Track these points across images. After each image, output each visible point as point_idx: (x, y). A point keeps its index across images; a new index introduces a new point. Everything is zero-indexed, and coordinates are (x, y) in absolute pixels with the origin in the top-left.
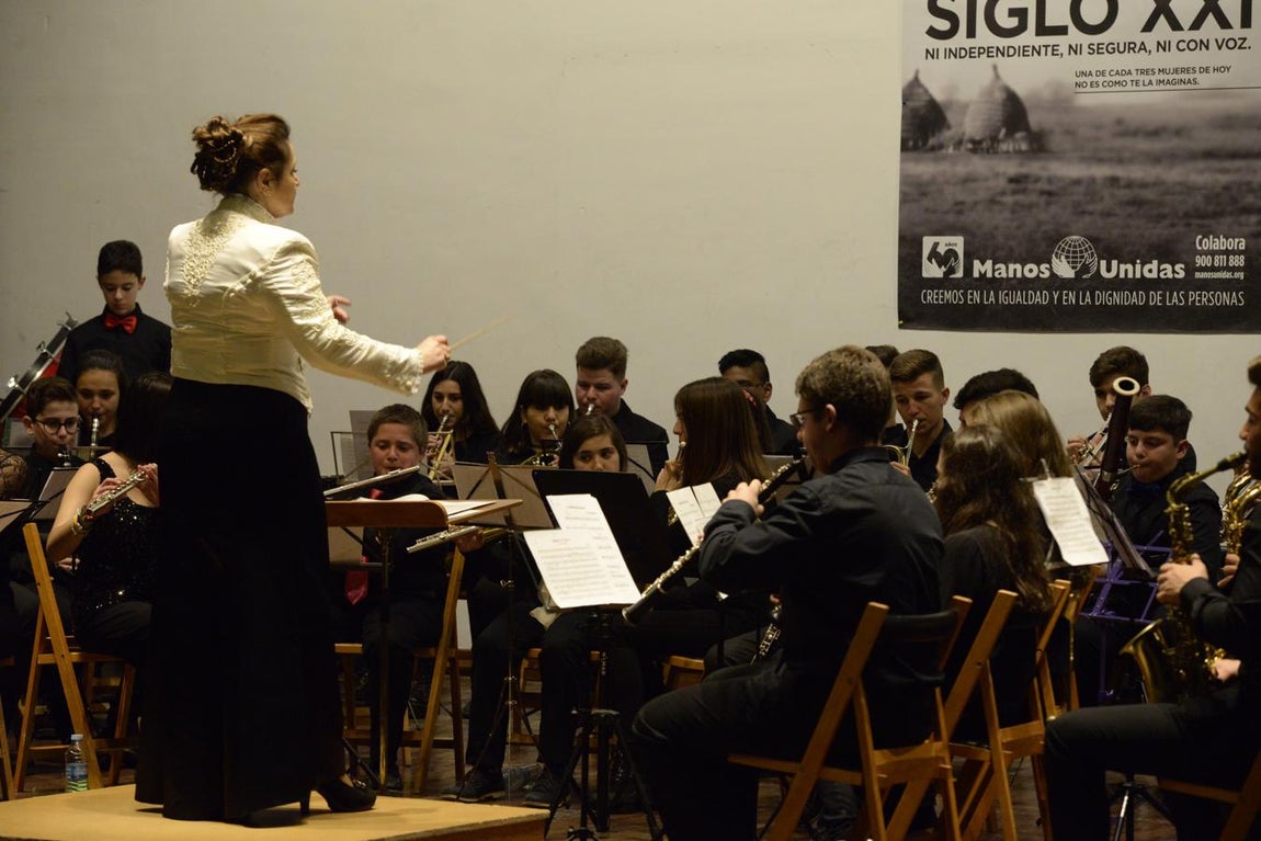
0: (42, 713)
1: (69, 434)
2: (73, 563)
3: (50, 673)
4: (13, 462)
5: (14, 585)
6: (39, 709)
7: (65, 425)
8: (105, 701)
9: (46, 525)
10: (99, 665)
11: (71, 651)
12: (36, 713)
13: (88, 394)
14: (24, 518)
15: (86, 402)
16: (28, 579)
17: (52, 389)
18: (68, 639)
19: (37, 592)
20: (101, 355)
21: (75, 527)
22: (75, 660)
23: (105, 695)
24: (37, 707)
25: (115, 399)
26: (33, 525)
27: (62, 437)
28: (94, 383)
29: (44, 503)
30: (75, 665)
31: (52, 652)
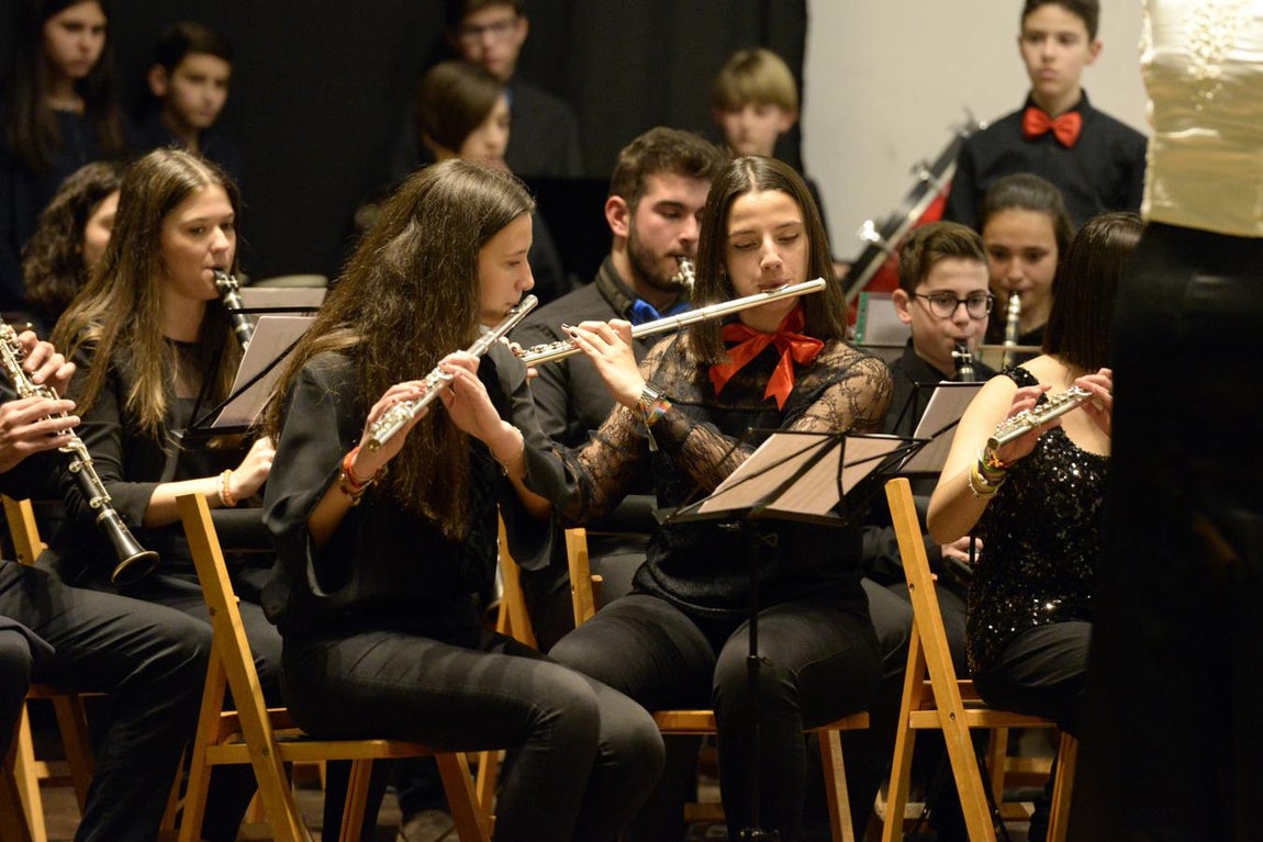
0: (917, 816)
1: (974, 320)
2: (971, 548)
3: (930, 744)
4: (865, 369)
5: (867, 585)
6: (913, 809)
7: (966, 302)
8: (1026, 800)
9: (924, 482)
10: (1015, 734)
11: (966, 706)
12: (907, 815)
13: (1002, 253)
14: (887, 469)
15: (999, 268)
16: (893, 575)
17: (945, 239)
18: (959, 684)
19: (908, 598)
20: (1025, 183)
21: (975, 481)
22: (975, 723)
23: (1027, 789)
24: (909, 806)
25: (1048, 265)
26: (904, 482)
27: (959, 324)
28: (1013, 235)
29: (923, 443)
30: (974, 732)
31: (934, 708)
